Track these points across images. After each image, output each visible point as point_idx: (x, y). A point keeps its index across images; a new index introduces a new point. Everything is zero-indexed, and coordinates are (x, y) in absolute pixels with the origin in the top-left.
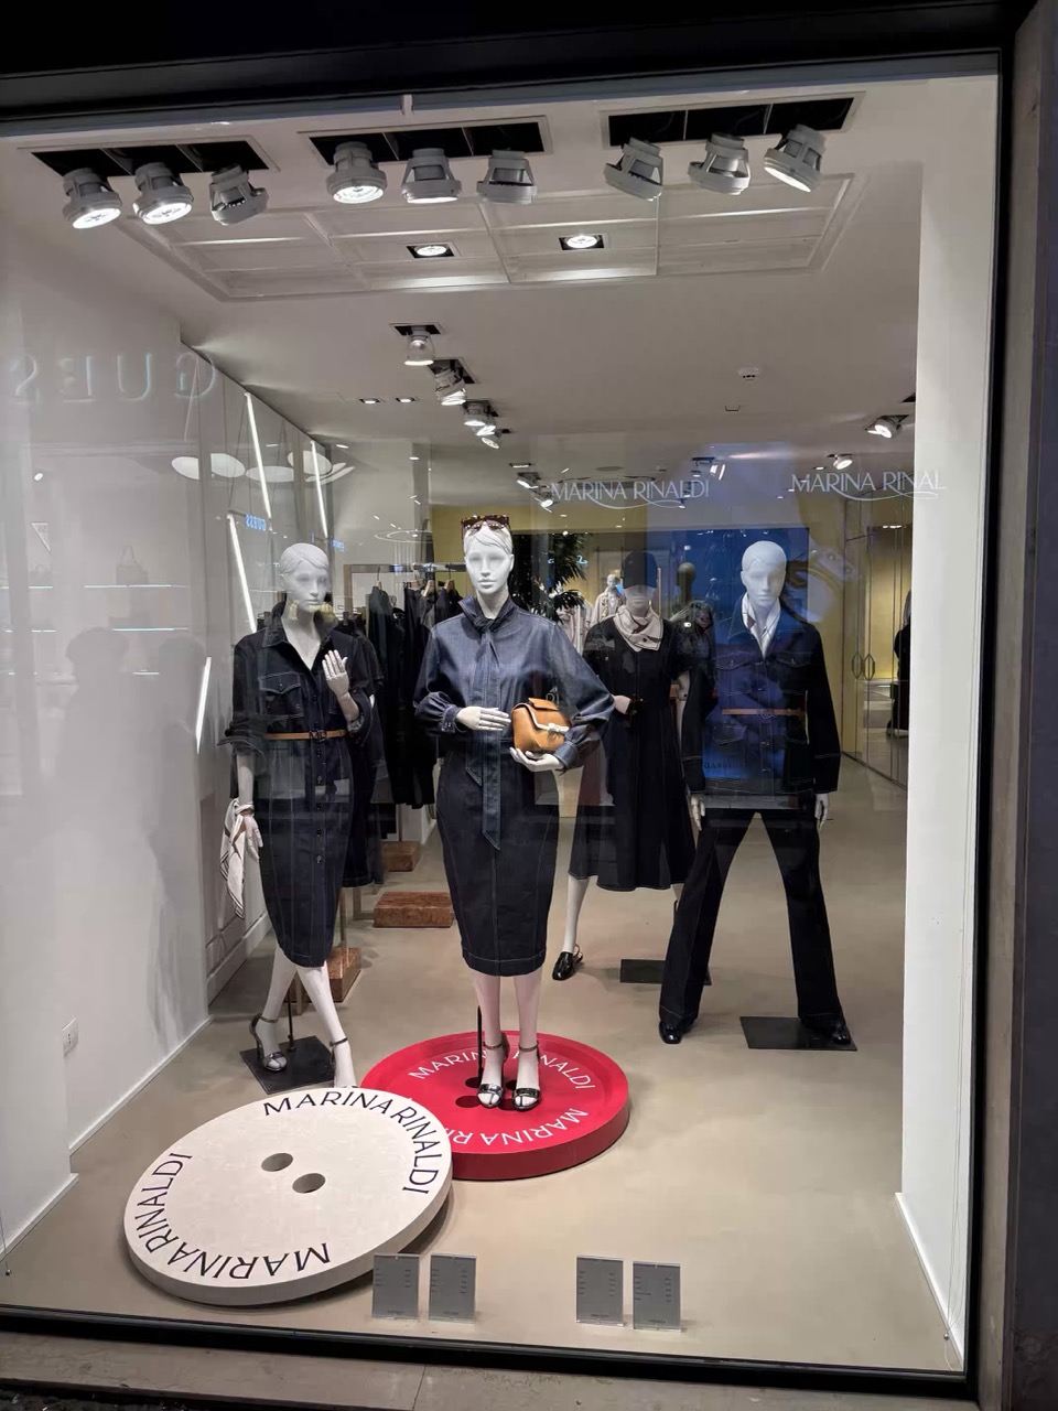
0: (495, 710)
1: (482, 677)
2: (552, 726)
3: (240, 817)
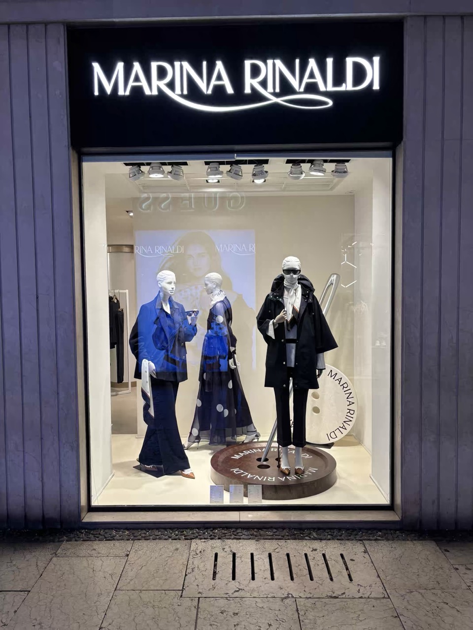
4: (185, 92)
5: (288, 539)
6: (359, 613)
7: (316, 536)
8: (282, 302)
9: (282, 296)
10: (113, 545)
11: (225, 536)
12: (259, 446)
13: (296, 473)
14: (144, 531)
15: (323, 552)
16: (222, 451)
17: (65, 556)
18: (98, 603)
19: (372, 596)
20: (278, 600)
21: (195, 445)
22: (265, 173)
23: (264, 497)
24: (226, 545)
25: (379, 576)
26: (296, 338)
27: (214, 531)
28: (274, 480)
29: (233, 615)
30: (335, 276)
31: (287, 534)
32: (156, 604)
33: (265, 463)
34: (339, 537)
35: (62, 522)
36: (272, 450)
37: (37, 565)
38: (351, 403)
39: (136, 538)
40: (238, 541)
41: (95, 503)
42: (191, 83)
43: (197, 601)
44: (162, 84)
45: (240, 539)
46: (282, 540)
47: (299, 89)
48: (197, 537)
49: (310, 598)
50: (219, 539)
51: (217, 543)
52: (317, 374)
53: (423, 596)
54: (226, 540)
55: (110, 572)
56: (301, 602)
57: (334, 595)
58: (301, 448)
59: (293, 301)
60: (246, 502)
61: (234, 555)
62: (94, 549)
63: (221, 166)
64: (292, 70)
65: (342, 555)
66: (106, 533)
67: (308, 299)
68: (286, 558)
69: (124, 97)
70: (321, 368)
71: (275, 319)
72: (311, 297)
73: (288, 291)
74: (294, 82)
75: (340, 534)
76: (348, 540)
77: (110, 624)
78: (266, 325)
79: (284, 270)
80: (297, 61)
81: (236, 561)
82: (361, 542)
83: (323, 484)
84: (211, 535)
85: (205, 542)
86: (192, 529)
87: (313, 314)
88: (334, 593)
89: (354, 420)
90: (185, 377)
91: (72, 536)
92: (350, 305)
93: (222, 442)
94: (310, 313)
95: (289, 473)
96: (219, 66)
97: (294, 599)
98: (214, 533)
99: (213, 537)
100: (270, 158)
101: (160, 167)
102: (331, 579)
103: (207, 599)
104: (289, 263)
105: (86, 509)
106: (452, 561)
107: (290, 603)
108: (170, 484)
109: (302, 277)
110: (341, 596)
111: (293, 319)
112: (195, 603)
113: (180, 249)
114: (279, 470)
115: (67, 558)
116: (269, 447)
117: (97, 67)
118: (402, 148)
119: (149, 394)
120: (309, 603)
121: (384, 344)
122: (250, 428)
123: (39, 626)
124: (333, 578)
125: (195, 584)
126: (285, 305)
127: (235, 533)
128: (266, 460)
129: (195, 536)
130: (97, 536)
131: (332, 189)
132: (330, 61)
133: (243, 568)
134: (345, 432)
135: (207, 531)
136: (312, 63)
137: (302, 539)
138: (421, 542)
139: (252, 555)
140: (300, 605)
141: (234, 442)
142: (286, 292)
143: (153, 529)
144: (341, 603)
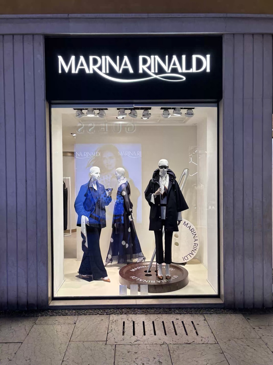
4: (108, 72)
5: (163, 314)
6: (202, 351)
7: (178, 312)
8: (158, 183)
9: (158, 180)
10: (66, 318)
11: (128, 312)
12: (146, 264)
13: (166, 278)
14: (84, 311)
15: (182, 320)
16: (125, 267)
17: (41, 324)
18: (60, 348)
19: (209, 343)
20: (159, 345)
21: (109, 264)
22: (149, 114)
23: (149, 292)
24: (129, 317)
25: (212, 332)
26: (166, 203)
27: (122, 310)
28: (154, 282)
29: (134, 353)
30: (187, 170)
31: (162, 311)
32: (93, 348)
33: (149, 273)
34: (191, 313)
35: (37, 306)
36: (153, 266)
37: (25, 329)
38: (196, 240)
39: (79, 314)
40: (136, 315)
41: (55, 295)
42: (111, 67)
43: (115, 346)
44: (95, 68)
45: (137, 314)
46: (159, 315)
47: (168, 71)
48: (113, 313)
49: (176, 344)
50: (125, 314)
51: (124, 316)
52: (178, 223)
53: (236, 342)
54: (129, 315)
55: (66, 332)
56: (171, 346)
57: (189, 342)
58: (169, 265)
59: (164, 183)
60: (139, 294)
61: (134, 322)
62: (57, 320)
63: (125, 110)
64: (164, 61)
65: (192, 322)
66: (63, 312)
67: (173, 182)
68: (162, 323)
69: (75, 74)
70: (180, 220)
71: (155, 193)
72: (174, 181)
73: (162, 178)
74: (165, 67)
75: (191, 311)
76: (196, 314)
77: (68, 359)
78: (150, 196)
79: (159, 167)
80: (167, 57)
81: (135, 325)
82: (202, 315)
83: (181, 284)
84: (121, 312)
85: (117, 316)
86: (110, 309)
87: (175, 190)
88: (188, 341)
89: (197, 249)
90: (105, 226)
91: (43, 313)
92: (195, 186)
93: (125, 262)
94: (174, 190)
95: (163, 279)
96: (126, 58)
97: (167, 345)
98: (122, 311)
99: (121, 313)
100: (152, 107)
101: (93, 111)
102: (187, 334)
103: (120, 346)
104: (162, 163)
105: (51, 298)
106: (251, 325)
107: (165, 347)
108: (96, 285)
109: (169, 170)
110: (193, 343)
111: (165, 193)
112: (114, 347)
113: (98, 154)
114: (157, 277)
115: (42, 325)
116: (151, 265)
117: (60, 59)
118: (222, 102)
119: (85, 235)
120: (175, 347)
121: (213, 208)
122: (140, 254)
123: (29, 361)
124: (188, 334)
125: (113, 337)
126: (160, 186)
127: (134, 311)
128: (150, 271)
129: (112, 313)
130: (58, 313)
131: (185, 122)
132: (184, 57)
133: (139, 329)
134: (193, 256)
135: (118, 310)
136: (175, 58)
137: (171, 313)
138: (235, 314)
139: (143, 322)
140: (170, 348)
141: (131, 262)
142: (160, 178)
143: (88, 309)
144: (192, 347)
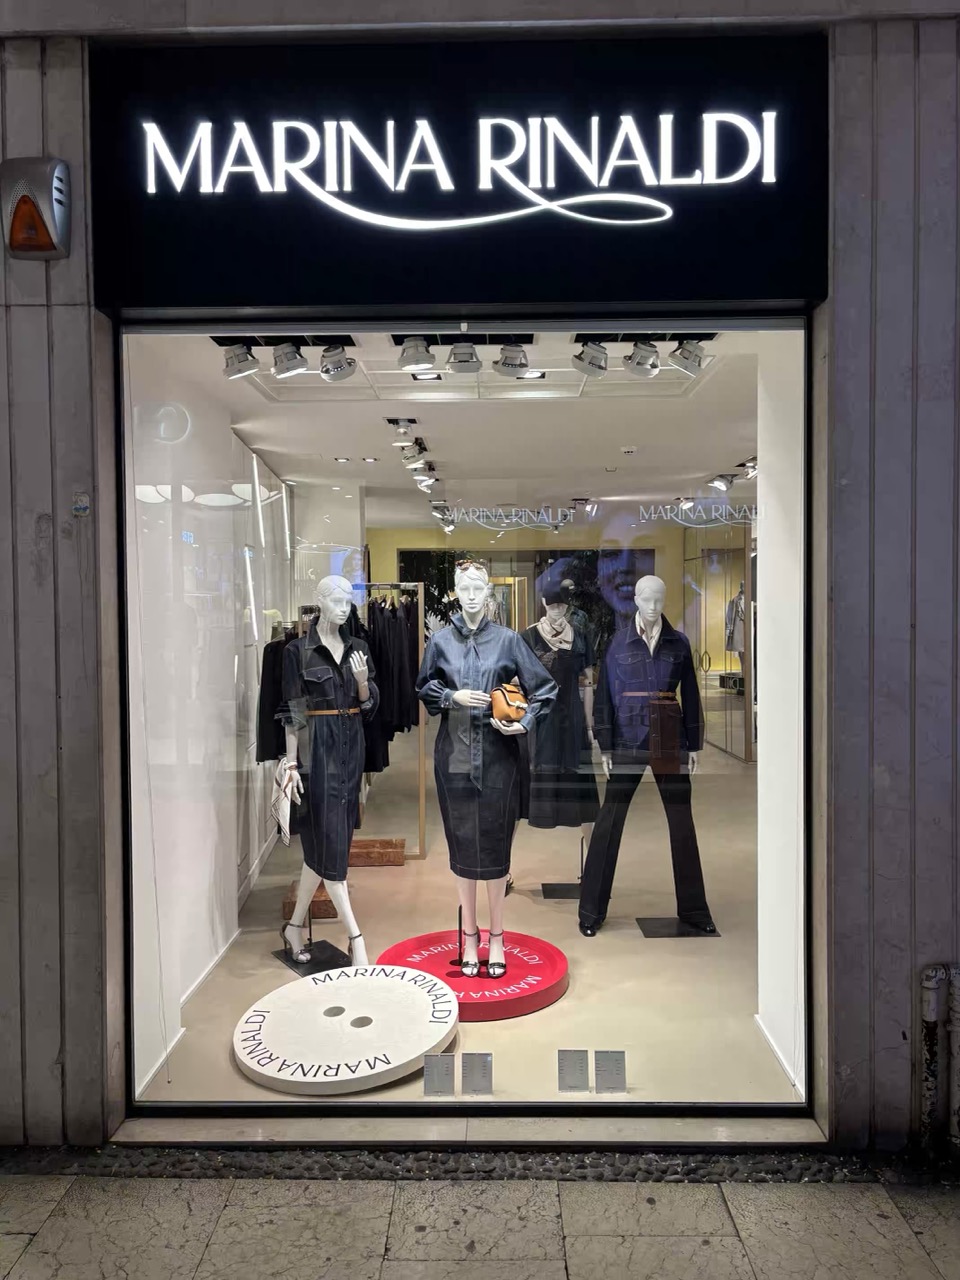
0: (480, 692)
1: (469, 668)
2: (518, 703)
3: (288, 771)
